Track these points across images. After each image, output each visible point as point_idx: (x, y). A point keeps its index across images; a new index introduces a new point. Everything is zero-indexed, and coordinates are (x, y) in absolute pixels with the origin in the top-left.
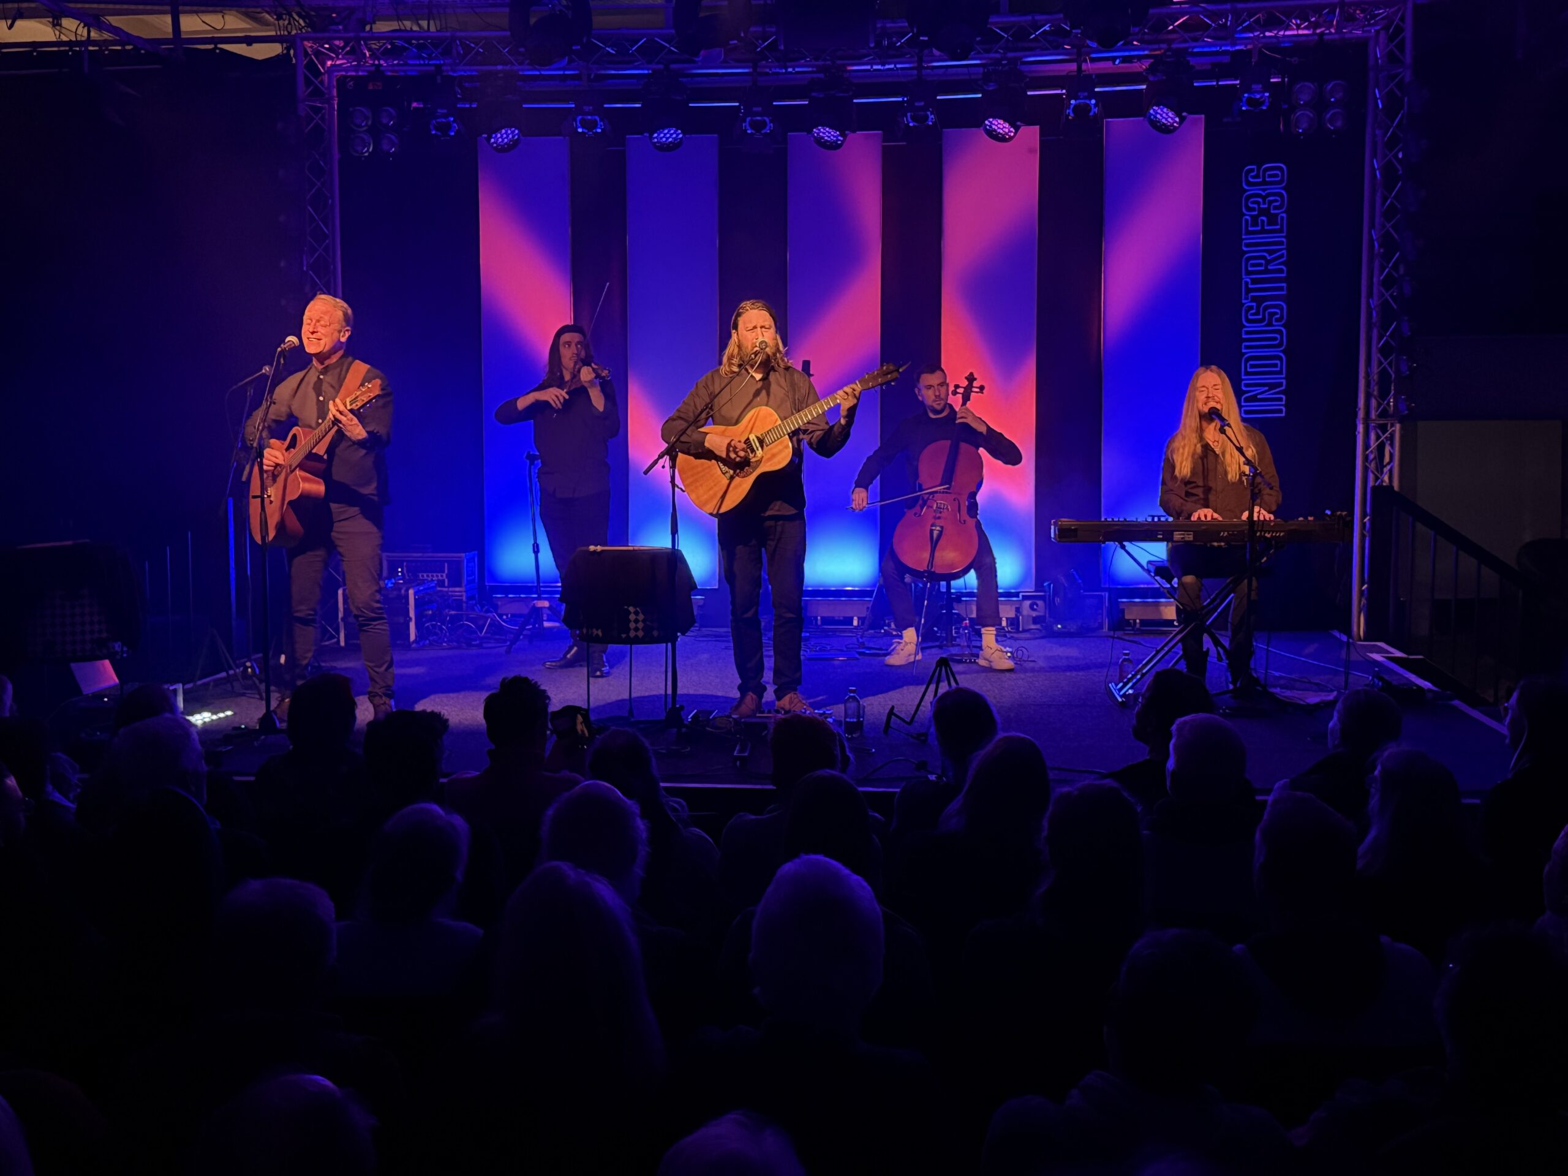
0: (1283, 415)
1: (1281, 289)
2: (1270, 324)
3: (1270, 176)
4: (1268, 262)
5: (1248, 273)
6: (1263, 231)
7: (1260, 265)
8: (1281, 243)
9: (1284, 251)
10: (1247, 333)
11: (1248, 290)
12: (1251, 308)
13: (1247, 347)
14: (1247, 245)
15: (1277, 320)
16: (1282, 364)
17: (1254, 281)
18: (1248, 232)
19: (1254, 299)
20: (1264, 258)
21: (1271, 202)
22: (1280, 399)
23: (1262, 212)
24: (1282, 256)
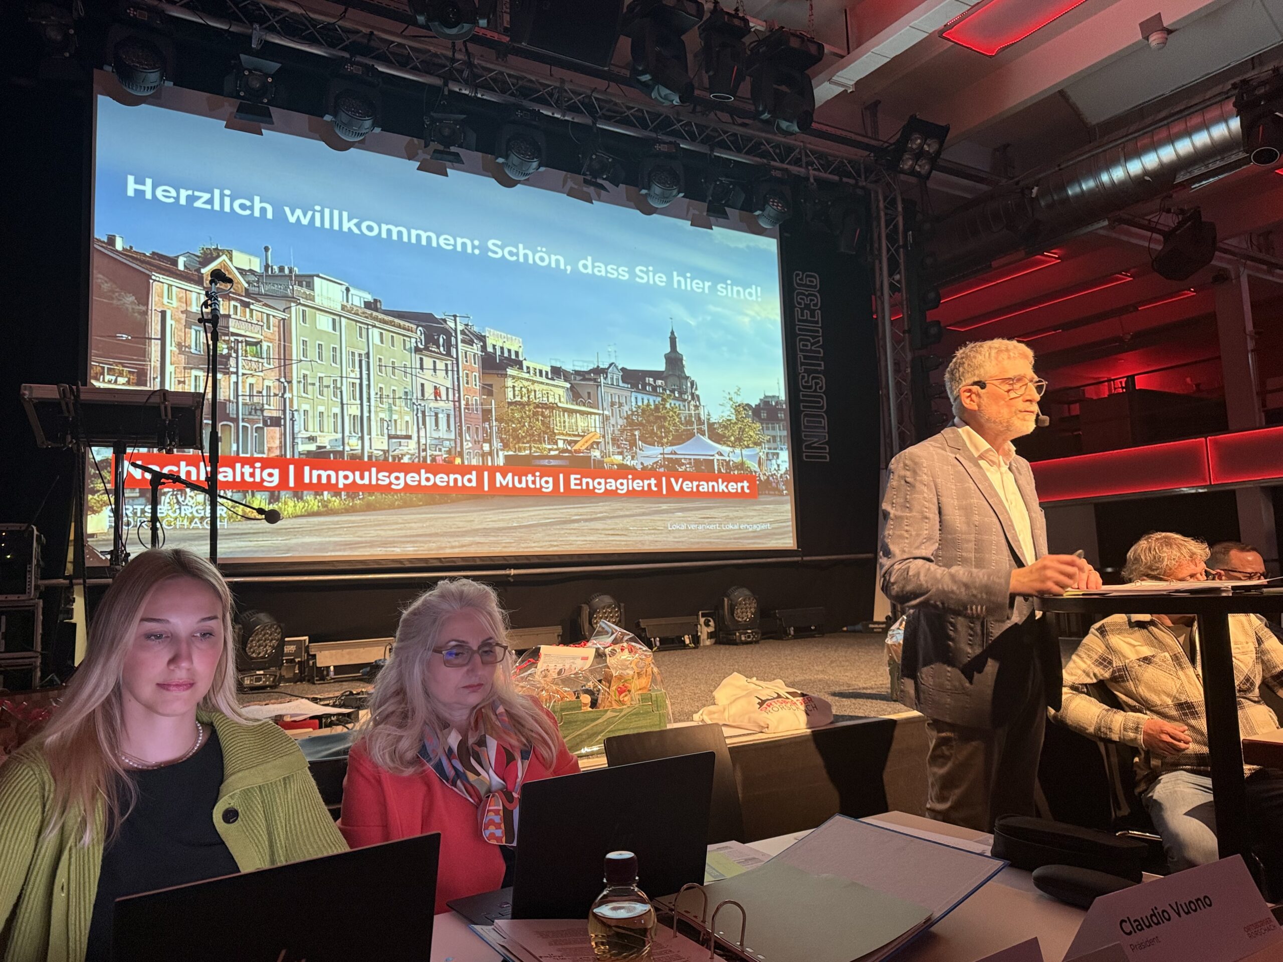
0: (828, 460)
1: (820, 365)
2: (815, 391)
3: (810, 281)
4: (812, 345)
5: (801, 351)
6: (806, 321)
7: (806, 346)
8: (818, 332)
9: (821, 338)
10: (803, 395)
11: (802, 364)
12: (803, 377)
13: (804, 406)
14: (800, 330)
15: (821, 388)
16: (825, 422)
17: (805, 357)
18: (799, 321)
19: (806, 371)
20: (808, 340)
21: (811, 300)
22: (825, 449)
23: (807, 306)
24: (819, 341)
